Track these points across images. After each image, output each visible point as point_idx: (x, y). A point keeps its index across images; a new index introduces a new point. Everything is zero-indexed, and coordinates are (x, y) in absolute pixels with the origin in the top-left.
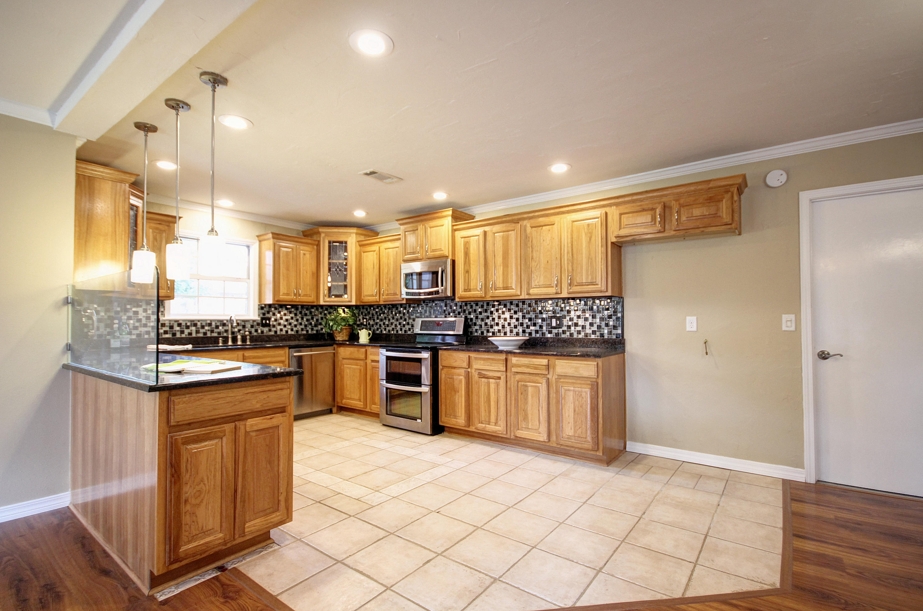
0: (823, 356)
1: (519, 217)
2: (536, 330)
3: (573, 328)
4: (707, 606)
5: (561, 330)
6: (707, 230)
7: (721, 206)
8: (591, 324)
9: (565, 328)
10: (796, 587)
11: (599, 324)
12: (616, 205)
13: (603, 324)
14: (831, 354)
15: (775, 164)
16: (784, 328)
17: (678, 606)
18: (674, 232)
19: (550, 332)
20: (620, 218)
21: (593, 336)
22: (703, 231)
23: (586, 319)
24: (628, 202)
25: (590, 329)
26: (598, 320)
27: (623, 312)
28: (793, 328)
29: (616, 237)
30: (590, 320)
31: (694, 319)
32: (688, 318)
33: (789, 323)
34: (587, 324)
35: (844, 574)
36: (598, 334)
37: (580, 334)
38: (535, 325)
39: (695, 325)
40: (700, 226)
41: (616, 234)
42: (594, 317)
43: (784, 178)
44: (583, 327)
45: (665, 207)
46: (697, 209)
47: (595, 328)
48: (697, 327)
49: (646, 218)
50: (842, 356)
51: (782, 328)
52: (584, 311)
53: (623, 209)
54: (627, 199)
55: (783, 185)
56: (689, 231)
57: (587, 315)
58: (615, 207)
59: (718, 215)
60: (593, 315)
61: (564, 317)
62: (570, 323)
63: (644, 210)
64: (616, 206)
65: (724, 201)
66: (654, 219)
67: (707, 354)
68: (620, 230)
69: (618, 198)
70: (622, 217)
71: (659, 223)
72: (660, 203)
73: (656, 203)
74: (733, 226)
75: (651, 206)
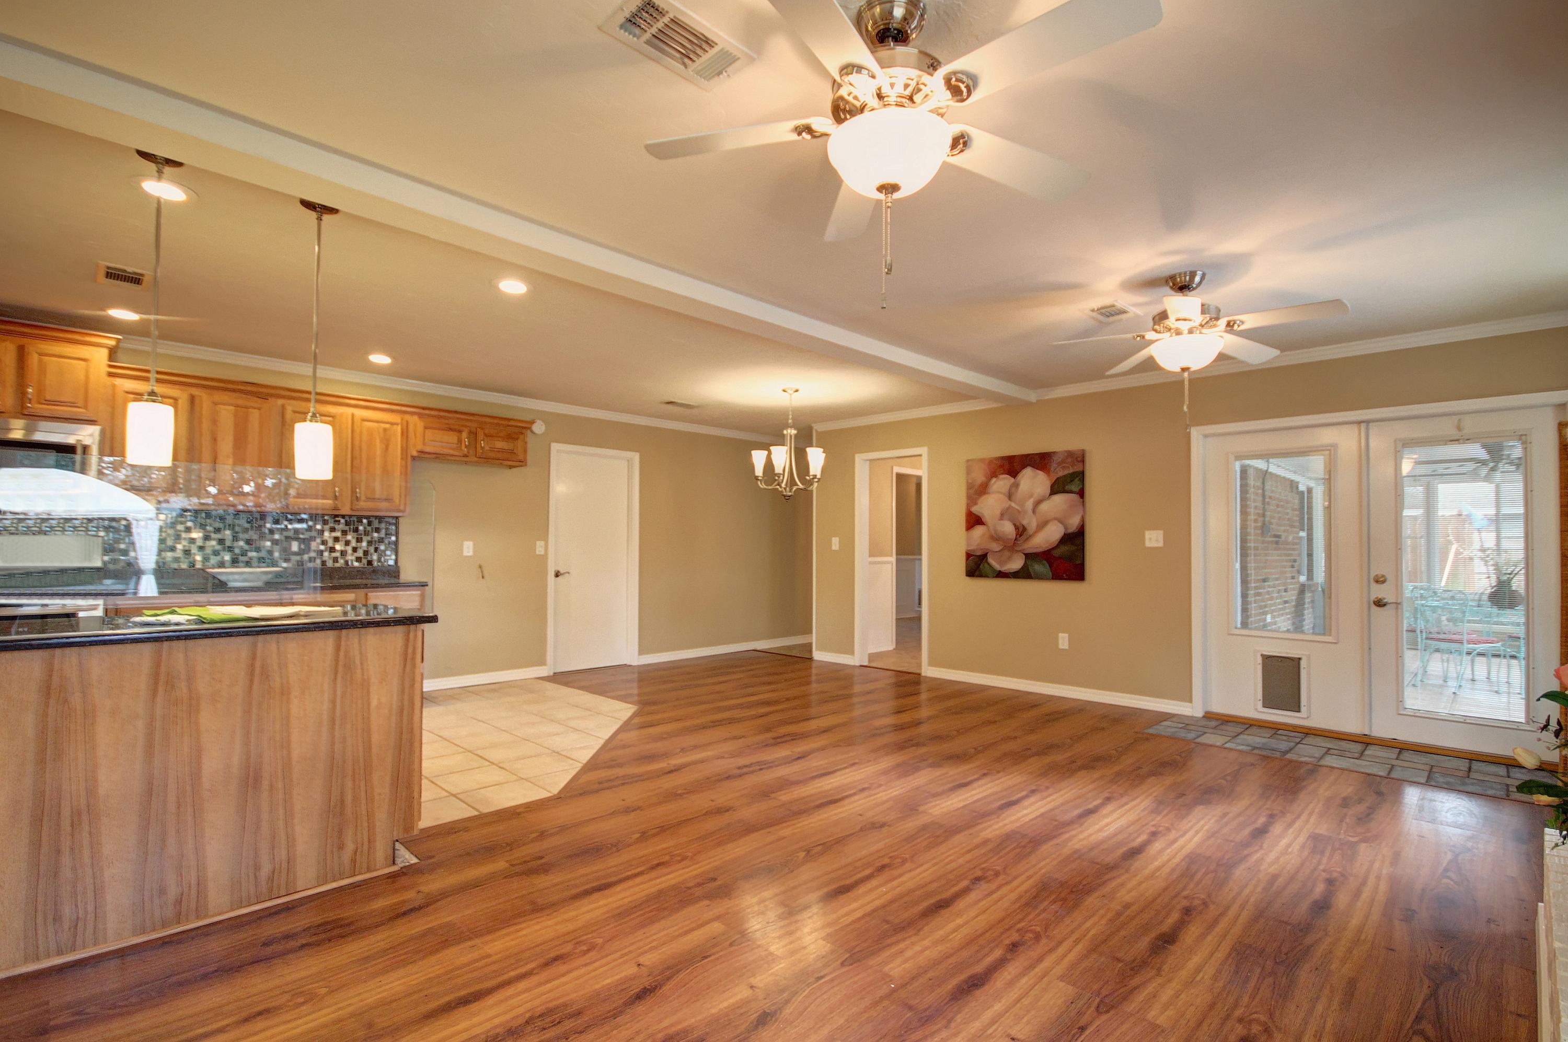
0: (557, 575)
1: (273, 391)
2: (259, 558)
3: (326, 554)
5: (306, 557)
6: (504, 463)
7: (518, 444)
8: (355, 550)
9: (313, 554)
11: (366, 549)
12: (420, 415)
13: (372, 549)
14: (562, 573)
15: (546, 417)
16: (537, 553)
18: (479, 459)
19: (286, 560)
20: (424, 432)
21: (356, 564)
22: (502, 463)
23: (347, 543)
24: (435, 417)
25: (352, 555)
26: (364, 544)
27: (397, 535)
28: (543, 553)
29: (417, 451)
30: (354, 544)
31: (471, 544)
32: (466, 544)
33: (541, 548)
34: (349, 549)
36: (364, 561)
37: (337, 562)
38: (258, 550)
39: (472, 549)
40: (501, 458)
41: (420, 447)
42: (359, 540)
43: (543, 428)
44: (343, 553)
45: (471, 432)
46: (500, 442)
47: (360, 553)
48: (474, 552)
49: (452, 438)
50: (570, 573)
52: (344, 533)
53: (427, 422)
54: (433, 413)
55: (542, 434)
56: (492, 460)
57: (349, 537)
58: (417, 417)
59: (515, 451)
60: (357, 538)
61: (313, 539)
62: (322, 547)
63: (451, 429)
64: (420, 417)
65: (519, 440)
66: (460, 441)
67: (483, 577)
68: (424, 444)
69: (424, 408)
70: (427, 431)
71: (466, 447)
72: (466, 426)
73: (463, 426)
74: (523, 463)
75: (457, 427)
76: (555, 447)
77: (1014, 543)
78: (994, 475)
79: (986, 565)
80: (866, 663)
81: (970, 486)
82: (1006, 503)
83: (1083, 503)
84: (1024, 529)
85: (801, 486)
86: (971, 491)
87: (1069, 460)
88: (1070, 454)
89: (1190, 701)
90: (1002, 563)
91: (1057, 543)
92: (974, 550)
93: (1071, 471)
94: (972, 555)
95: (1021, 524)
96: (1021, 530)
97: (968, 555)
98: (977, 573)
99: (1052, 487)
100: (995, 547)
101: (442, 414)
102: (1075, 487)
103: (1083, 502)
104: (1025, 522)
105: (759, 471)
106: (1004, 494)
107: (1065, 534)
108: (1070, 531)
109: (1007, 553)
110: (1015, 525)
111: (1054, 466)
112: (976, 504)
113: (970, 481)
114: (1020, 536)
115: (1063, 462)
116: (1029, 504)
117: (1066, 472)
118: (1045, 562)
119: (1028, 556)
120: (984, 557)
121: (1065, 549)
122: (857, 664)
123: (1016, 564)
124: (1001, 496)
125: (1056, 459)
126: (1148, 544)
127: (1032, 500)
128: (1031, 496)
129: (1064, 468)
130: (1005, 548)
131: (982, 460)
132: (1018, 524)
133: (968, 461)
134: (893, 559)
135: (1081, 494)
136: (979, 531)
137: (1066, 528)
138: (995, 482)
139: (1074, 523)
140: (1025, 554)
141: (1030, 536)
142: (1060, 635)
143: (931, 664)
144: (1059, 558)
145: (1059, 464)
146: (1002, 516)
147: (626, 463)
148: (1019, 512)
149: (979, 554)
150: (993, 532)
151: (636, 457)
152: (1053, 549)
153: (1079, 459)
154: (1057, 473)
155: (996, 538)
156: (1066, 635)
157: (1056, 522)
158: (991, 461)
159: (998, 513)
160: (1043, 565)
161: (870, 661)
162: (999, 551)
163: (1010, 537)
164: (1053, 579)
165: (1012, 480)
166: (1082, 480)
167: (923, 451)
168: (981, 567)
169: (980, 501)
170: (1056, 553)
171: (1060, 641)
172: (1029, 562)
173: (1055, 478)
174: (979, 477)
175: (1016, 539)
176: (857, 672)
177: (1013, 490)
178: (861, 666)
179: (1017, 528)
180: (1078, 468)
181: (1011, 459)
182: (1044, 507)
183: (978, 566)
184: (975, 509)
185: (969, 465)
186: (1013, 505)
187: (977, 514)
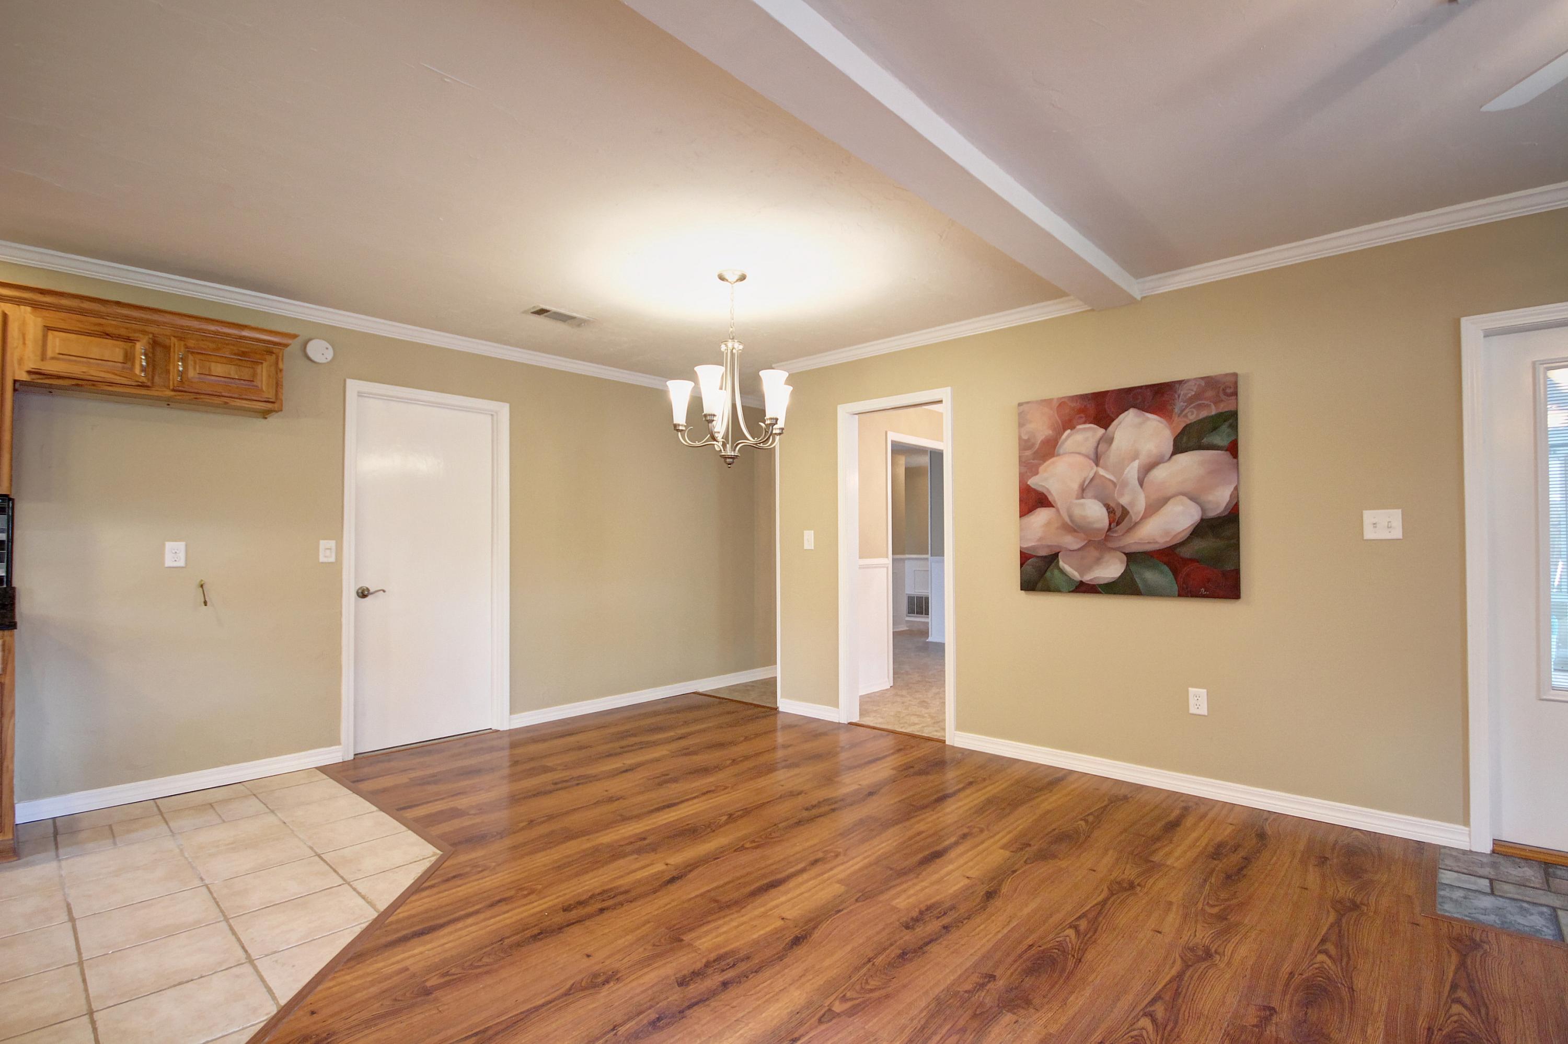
0: (363, 594)
4: (411, 903)
6: (233, 404)
7: (259, 371)
10: (454, 844)
12: (35, 306)
14: (372, 591)
15: (330, 334)
16: (322, 559)
17: (387, 922)
18: (173, 393)
20: (45, 337)
22: (226, 403)
24: (69, 310)
28: (332, 559)
29: (29, 372)
31: (181, 545)
32: (169, 545)
33: (328, 552)
35: (471, 816)
39: (182, 555)
40: (223, 394)
41: (31, 365)
43: (329, 354)
45: (155, 343)
46: (219, 365)
48: (186, 560)
49: (113, 351)
50: (384, 591)
51: (318, 559)
53: (55, 318)
54: (63, 302)
55: (328, 363)
56: (202, 396)
58: (29, 309)
59: (255, 384)
63: (107, 336)
64: (33, 308)
65: (265, 364)
66: (129, 358)
67: (205, 603)
68: (43, 358)
69: (42, 292)
70: (51, 334)
71: (143, 369)
72: (144, 332)
73: (135, 331)
74: (276, 406)
75: (123, 332)
76: (353, 386)
77: (1106, 536)
78: (1068, 424)
79: (1056, 572)
80: (856, 719)
81: (1025, 445)
82: (1090, 470)
83: (1237, 466)
84: (1125, 512)
85: (751, 440)
86: (1028, 453)
87: (1210, 393)
88: (1211, 383)
89: (1466, 822)
90: (1082, 570)
91: (1187, 534)
92: (1033, 548)
93: (1213, 411)
94: (1031, 556)
95: (1118, 504)
96: (1118, 513)
97: (1025, 557)
98: (1040, 585)
99: (1175, 441)
100: (1071, 542)
101: (86, 305)
102: (1220, 439)
103: (1237, 463)
104: (1124, 501)
105: (680, 417)
106: (1087, 456)
107: (1202, 520)
108: (1212, 514)
109: (1094, 553)
110: (1108, 507)
111: (1179, 405)
112: (1036, 473)
113: (1025, 437)
114: (1118, 524)
115: (1197, 396)
116: (1132, 471)
117: (1204, 414)
118: (1166, 569)
119: (1132, 557)
120: (1052, 559)
121: (1201, 546)
122: (844, 720)
123: (1112, 569)
124: (1080, 459)
125: (1183, 392)
126: (1370, 534)
127: (1136, 464)
128: (1135, 457)
129: (1199, 407)
130: (1089, 543)
131: (1047, 402)
132: (1112, 504)
133: (1020, 405)
134: (888, 561)
135: (1233, 449)
136: (1041, 516)
137: (1203, 510)
138: (1068, 436)
139: (1219, 499)
140: (1126, 554)
141: (1136, 525)
142: (1192, 690)
143: (961, 726)
144: (1192, 560)
145: (1190, 401)
146: (1083, 491)
147: (490, 417)
148: (1115, 484)
149: (1043, 553)
150: (1067, 519)
151: (504, 410)
152: (1182, 544)
153: (1229, 391)
154: (1186, 416)
155: (1072, 527)
156: (1203, 692)
157: (1185, 499)
158: (1062, 403)
159: (1075, 486)
160: (1162, 572)
161: (862, 714)
162: (1079, 550)
163: (1097, 526)
164: (1180, 595)
165: (1101, 431)
166: (1234, 427)
167: (944, 393)
168: (1048, 574)
169: (1041, 469)
170: (1186, 552)
171: (1192, 701)
172: (1133, 568)
173: (1183, 425)
174: (1041, 429)
175: (1110, 529)
176: (844, 738)
177: (1102, 447)
178: (850, 724)
179: (1110, 510)
180: (1224, 407)
181: (1099, 398)
182: (1160, 474)
183: (1042, 573)
184: (1033, 482)
185: (1023, 412)
186: (1102, 472)
187: (1040, 489)
